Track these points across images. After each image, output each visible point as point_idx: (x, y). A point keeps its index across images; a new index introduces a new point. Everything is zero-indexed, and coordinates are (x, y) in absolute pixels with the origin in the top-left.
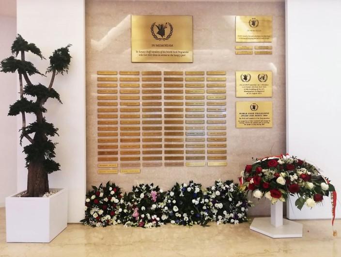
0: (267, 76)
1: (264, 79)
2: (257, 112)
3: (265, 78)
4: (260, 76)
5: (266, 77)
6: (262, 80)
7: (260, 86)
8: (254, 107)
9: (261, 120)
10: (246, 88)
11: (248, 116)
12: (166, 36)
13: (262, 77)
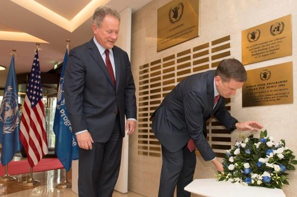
0: (283, 25)
1: (278, 30)
2: (268, 81)
3: (280, 29)
4: (273, 28)
5: (281, 25)
6: (276, 32)
7: (273, 42)
8: (265, 76)
9: (276, 92)
10: (255, 50)
11: (257, 89)
12: (178, 17)
13: (276, 28)
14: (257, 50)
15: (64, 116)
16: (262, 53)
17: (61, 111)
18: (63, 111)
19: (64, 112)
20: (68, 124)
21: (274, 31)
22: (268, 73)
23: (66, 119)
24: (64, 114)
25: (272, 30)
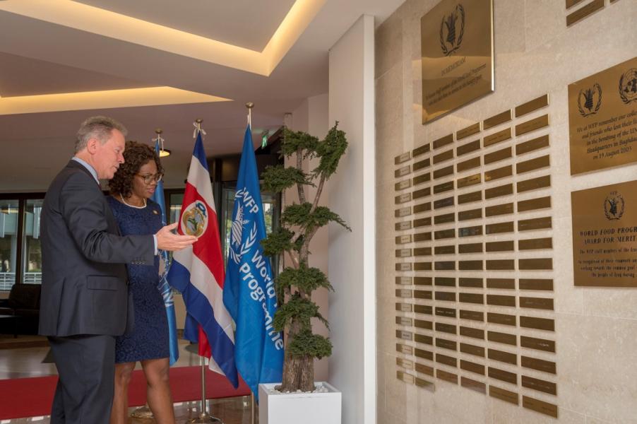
1: (634, 90)
2: (620, 224)
6: (630, 95)
7: (626, 120)
8: (614, 209)
9: (635, 255)
10: (593, 138)
11: (599, 241)
12: (456, 40)
13: (629, 84)
14: (597, 137)
15: (250, 279)
16: (607, 147)
17: (242, 269)
18: (246, 268)
19: (249, 269)
20: (260, 296)
21: (627, 91)
22: (620, 201)
23: (253, 284)
24: (249, 275)
25: (624, 88)
